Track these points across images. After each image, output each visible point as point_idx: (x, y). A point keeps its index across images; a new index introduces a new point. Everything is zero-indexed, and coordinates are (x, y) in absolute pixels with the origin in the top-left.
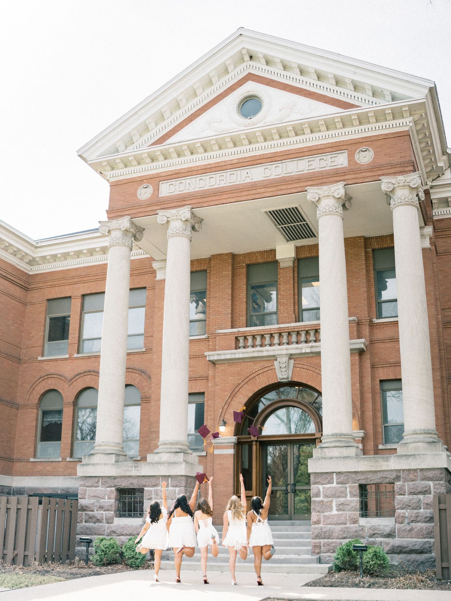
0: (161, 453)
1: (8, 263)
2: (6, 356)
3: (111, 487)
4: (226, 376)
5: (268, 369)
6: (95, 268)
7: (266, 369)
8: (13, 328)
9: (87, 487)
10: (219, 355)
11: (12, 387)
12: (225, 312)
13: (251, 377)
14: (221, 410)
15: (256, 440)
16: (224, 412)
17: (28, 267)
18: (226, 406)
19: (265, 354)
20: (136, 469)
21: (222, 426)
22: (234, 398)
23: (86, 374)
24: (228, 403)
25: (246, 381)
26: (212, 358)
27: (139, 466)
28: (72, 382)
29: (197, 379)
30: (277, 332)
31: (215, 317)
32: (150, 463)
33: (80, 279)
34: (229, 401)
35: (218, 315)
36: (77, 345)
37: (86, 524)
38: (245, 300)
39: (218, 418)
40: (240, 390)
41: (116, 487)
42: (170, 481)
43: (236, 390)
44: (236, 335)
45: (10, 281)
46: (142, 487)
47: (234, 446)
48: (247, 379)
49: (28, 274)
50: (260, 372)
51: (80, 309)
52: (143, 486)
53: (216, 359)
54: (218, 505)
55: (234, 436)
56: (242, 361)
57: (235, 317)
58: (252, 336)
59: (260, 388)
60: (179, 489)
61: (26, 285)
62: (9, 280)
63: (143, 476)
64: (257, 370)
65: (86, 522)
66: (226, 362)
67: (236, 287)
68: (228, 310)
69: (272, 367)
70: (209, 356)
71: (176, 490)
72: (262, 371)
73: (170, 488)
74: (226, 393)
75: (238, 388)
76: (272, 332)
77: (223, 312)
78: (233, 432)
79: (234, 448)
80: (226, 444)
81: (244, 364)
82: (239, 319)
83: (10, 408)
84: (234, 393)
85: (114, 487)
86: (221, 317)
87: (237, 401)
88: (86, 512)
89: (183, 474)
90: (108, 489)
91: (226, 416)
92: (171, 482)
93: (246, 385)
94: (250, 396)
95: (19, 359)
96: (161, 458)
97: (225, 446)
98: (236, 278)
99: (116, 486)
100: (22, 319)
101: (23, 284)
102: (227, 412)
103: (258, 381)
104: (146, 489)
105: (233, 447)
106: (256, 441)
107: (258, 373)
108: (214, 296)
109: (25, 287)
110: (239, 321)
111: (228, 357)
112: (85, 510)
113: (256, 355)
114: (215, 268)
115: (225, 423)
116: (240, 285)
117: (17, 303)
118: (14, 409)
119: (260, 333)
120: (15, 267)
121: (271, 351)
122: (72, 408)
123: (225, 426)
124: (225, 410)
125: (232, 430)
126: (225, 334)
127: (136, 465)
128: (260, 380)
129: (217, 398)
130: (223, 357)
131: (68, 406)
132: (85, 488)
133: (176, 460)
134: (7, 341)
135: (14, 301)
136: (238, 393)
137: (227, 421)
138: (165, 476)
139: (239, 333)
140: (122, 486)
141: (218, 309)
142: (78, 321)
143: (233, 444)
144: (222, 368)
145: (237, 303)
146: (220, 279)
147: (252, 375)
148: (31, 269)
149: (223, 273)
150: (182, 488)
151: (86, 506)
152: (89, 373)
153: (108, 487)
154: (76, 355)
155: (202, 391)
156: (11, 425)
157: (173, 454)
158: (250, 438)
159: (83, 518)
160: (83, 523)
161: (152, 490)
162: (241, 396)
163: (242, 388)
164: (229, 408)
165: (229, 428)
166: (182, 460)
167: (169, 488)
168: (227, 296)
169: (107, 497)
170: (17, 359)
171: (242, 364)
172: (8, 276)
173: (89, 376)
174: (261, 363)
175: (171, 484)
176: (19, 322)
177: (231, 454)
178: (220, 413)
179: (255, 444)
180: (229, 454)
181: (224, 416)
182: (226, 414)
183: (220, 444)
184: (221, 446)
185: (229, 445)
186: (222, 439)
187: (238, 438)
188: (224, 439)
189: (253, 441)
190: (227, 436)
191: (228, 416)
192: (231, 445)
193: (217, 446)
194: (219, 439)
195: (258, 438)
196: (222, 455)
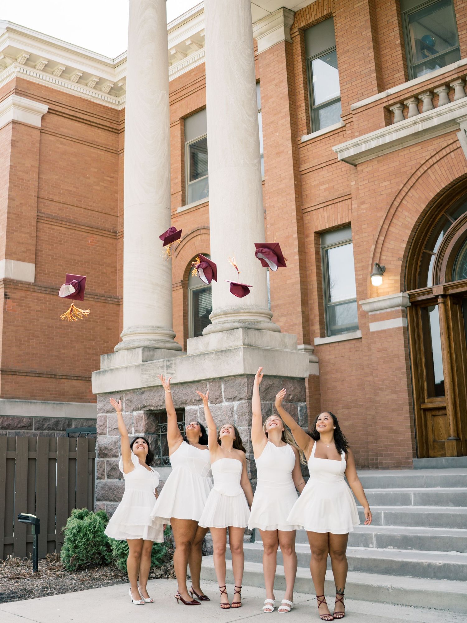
0: (209, 334)
1: (77, 97)
2: (89, 228)
3: (138, 409)
4: (376, 182)
5: (448, 150)
6: (193, 74)
7: (444, 152)
8: (98, 188)
9: (107, 412)
10: (357, 145)
11: (105, 273)
12: (365, 71)
13: (419, 173)
14: (373, 246)
15: (442, 293)
16: (379, 250)
17: (112, 98)
18: (382, 238)
19: (436, 122)
20: (169, 371)
21: (375, 274)
22: (394, 221)
23: (195, 234)
24: (384, 231)
25: (411, 183)
26: (346, 155)
27: (173, 365)
28: (178, 251)
29: (336, 201)
30: (455, 76)
31: (350, 85)
32: (193, 357)
33: (175, 96)
34: (386, 226)
35: (354, 79)
36: (181, 193)
37: (109, 480)
38: (398, 42)
40: (404, 202)
41: (146, 409)
42: (223, 390)
43: (396, 204)
44: (385, 105)
45: (85, 122)
46: (182, 406)
47: (404, 312)
48: (413, 180)
49: (115, 110)
50: (435, 159)
51: (179, 140)
52: (182, 404)
53: (352, 154)
54: (384, 428)
55: (401, 291)
56: (400, 147)
57: (386, 76)
58: (413, 99)
59: (438, 191)
60: (239, 405)
61: (115, 126)
62: (82, 121)
63: (182, 383)
64: (427, 158)
65: (109, 477)
66: (373, 156)
67: (382, 25)
68: (370, 66)
69: (454, 146)
70: (341, 151)
71: (233, 408)
72: (438, 157)
73: (225, 404)
74: (379, 214)
75: (398, 200)
76: (447, 80)
77: (362, 73)
78: (398, 285)
79: (405, 316)
80: (389, 310)
81: (406, 152)
82: (393, 77)
83: (102, 304)
84: (392, 211)
85: (141, 409)
86: (360, 81)
87: (400, 224)
88: (108, 459)
89: (242, 372)
90: (135, 413)
91: (383, 257)
92: (225, 391)
93: (412, 190)
94: (421, 210)
95: (113, 232)
96: (208, 343)
97: (388, 313)
98: (379, 9)
99: (145, 407)
100: (112, 175)
101: (108, 124)
102: (384, 249)
103: (434, 178)
104: (187, 408)
105: (401, 314)
106: (444, 296)
107: (431, 162)
108: (345, 49)
109: (113, 128)
110: (394, 80)
111: (373, 144)
112: (105, 455)
113: (420, 127)
114: (341, 4)
115: (381, 271)
116: (387, 19)
117: (102, 153)
118: (111, 305)
119: (425, 88)
120: (91, 102)
121: (446, 113)
122: (181, 291)
123: (381, 275)
124: (380, 246)
125: (396, 281)
126: (367, 107)
127: (168, 363)
128: (437, 176)
129: (365, 226)
130: (363, 148)
131: (176, 288)
132: (104, 414)
133: (231, 344)
134: (90, 208)
135: (95, 151)
136: (399, 209)
137: (386, 266)
138: (214, 379)
139: (389, 98)
140: (152, 406)
141: (354, 69)
142: (180, 158)
143: (400, 308)
144: (367, 170)
145: (387, 51)
146: (352, 18)
147: (421, 169)
148: (119, 102)
149: (355, 6)
150: (243, 401)
151: (106, 448)
152: (198, 233)
153: (134, 410)
154: (180, 209)
155: (346, 221)
156: (109, 329)
157: (225, 334)
158: (431, 292)
159: (104, 470)
160: (104, 479)
161: (196, 411)
162: (406, 213)
163: (407, 198)
164: (387, 240)
165: (391, 278)
166: (240, 343)
167: (223, 404)
168: (365, 43)
169: (133, 430)
170: (110, 232)
171: (401, 154)
172: (78, 115)
173: (199, 237)
174: (434, 142)
175: (225, 395)
176: (109, 179)
177: (399, 328)
178: (372, 253)
179: (441, 303)
180: (396, 328)
181: (380, 257)
182: (383, 253)
183: (378, 312)
184: (380, 314)
185: (394, 311)
186: (379, 301)
187: (411, 296)
188: (383, 300)
189: (437, 297)
190: (388, 293)
191: (387, 256)
192: (398, 311)
193: (373, 315)
194: (375, 302)
195: (445, 289)
196: (384, 331)
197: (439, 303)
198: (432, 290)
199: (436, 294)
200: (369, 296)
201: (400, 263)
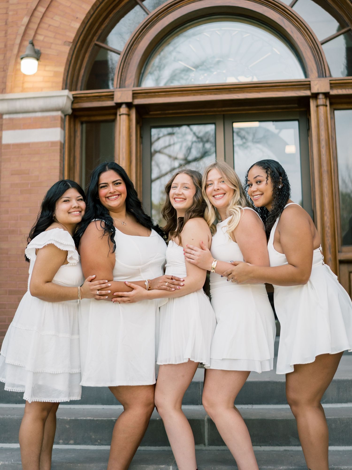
14: (26, 20)
15: (130, 100)
16: (34, 26)
18: (42, 10)
21: (27, 56)
39: (18, 41)
47: (63, 121)
55: (64, 90)
78: (60, 79)
79: (63, 127)
80: (39, 115)
91: (40, 38)
97: (36, 119)
102: (42, 25)
105: (59, 122)
106: (129, 105)
123: (38, 59)
124: (36, 20)
125: (56, 74)
137: (43, 51)
143: (59, 113)
158: (111, 97)
164: (49, 14)
165: (48, 68)
177: (53, 143)
178: (23, 28)
179: (126, 114)
180: (48, 143)
181: (35, 36)
182: (39, 31)
183: (21, 116)
184: (23, 119)
185: (47, 117)
186: (26, 99)
187: (76, 99)
188: (34, 98)
189: (119, 105)
190: (42, 89)
191: (45, 36)
192: (54, 118)
193: (11, 119)
194: (19, 99)
195: (135, 95)
196: (27, 145)
197: (123, 114)
198: (113, 95)
199: (119, 101)
200: (8, 89)
201: (67, 49)
